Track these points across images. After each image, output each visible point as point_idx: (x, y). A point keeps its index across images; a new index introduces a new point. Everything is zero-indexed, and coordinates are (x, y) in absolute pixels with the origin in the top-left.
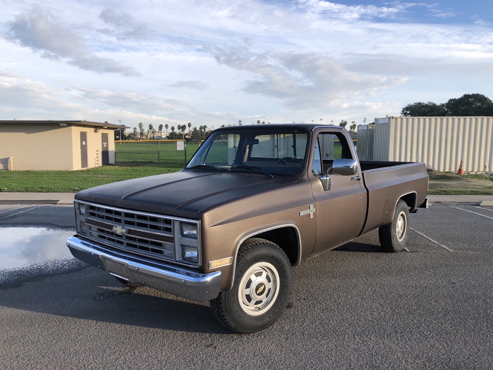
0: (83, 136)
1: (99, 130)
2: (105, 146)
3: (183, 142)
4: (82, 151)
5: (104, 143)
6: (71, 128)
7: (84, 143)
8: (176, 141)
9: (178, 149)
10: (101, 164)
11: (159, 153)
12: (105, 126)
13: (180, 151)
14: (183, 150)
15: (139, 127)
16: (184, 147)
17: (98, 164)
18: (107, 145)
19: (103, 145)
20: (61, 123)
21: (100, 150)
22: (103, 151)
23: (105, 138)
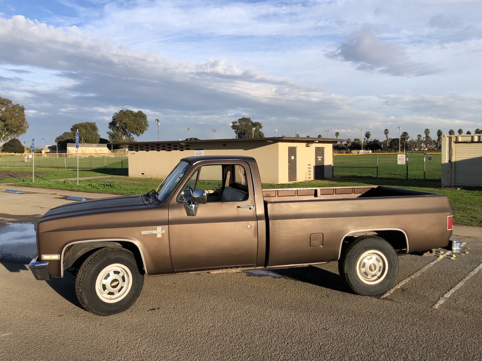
0: (292, 152)
1: (310, 145)
2: (320, 160)
3: (405, 155)
4: (289, 166)
5: (318, 157)
6: (278, 144)
7: (293, 158)
8: (397, 154)
9: (398, 164)
10: (312, 179)
11: (377, 168)
12: (316, 140)
13: (401, 166)
14: (405, 164)
15: (425, 134)
16: (406, 161)
17: (309, 178)
18: (323, 159)
19: (316, 159)
20: (268, 140)
21: (313, 164)
22: (316, 165)
23: (320, 152)
